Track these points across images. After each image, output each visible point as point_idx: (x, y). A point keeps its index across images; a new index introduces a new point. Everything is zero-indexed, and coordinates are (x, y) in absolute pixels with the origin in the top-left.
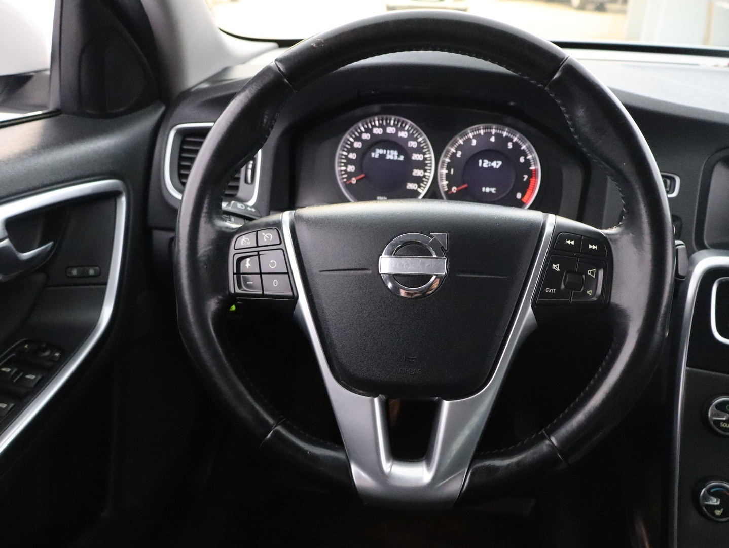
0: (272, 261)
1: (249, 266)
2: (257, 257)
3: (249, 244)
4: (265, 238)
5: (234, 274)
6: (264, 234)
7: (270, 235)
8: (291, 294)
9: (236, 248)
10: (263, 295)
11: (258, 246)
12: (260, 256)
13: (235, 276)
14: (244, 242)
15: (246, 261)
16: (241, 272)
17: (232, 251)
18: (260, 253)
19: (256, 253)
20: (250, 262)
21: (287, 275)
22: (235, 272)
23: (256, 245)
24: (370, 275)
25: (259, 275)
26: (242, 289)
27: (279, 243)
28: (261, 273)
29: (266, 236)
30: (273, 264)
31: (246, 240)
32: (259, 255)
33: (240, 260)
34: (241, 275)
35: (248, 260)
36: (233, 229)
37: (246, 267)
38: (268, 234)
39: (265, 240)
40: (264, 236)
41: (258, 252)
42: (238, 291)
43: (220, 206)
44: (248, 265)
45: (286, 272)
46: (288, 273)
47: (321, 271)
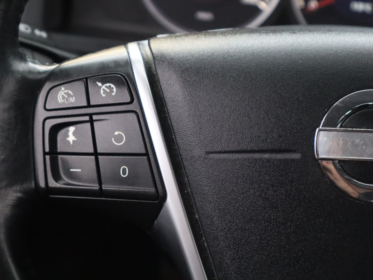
0: (116, 133)
1: (73, 141)
2: (88, 125)
3: (72, 101)
4: (102, 92)
5: (45, 154)
6: (100, 84)
7: (112, 86)
8: (153, 190)
9: (48, 107)
10: (101, 192)
11: (89, 106)
12: (95, 124)
13: (48, 157)
14: (64, 98)
15: (68, 131)
16: (59, 150)
17: (40, 114)
18: (95, 117)
19: (87, 118)
20: (74, 134)
21: (145, 157)
22: (47, 150)
23: (85, 104)
24: (298, 161)
25: (93, 157)
26: (62, 182)
27: (129, 100)
28: (96, 154)
29: (104, 87)
30: (119, 139)
31: (67, 94)
32: (91, 121)
33: (56, 129)
34: (59, 156)
35: (72, 129)
36: (39, 73)
37: (69, 142)
38: (108, 85)
39: (104, 95)
40: (101, 87)
41: (91, 115)
42: (53, 183)
43: (16, 31)
44: (71, 138)
45: (143, 151)
46: (147, 154)
47: (208, 153)
